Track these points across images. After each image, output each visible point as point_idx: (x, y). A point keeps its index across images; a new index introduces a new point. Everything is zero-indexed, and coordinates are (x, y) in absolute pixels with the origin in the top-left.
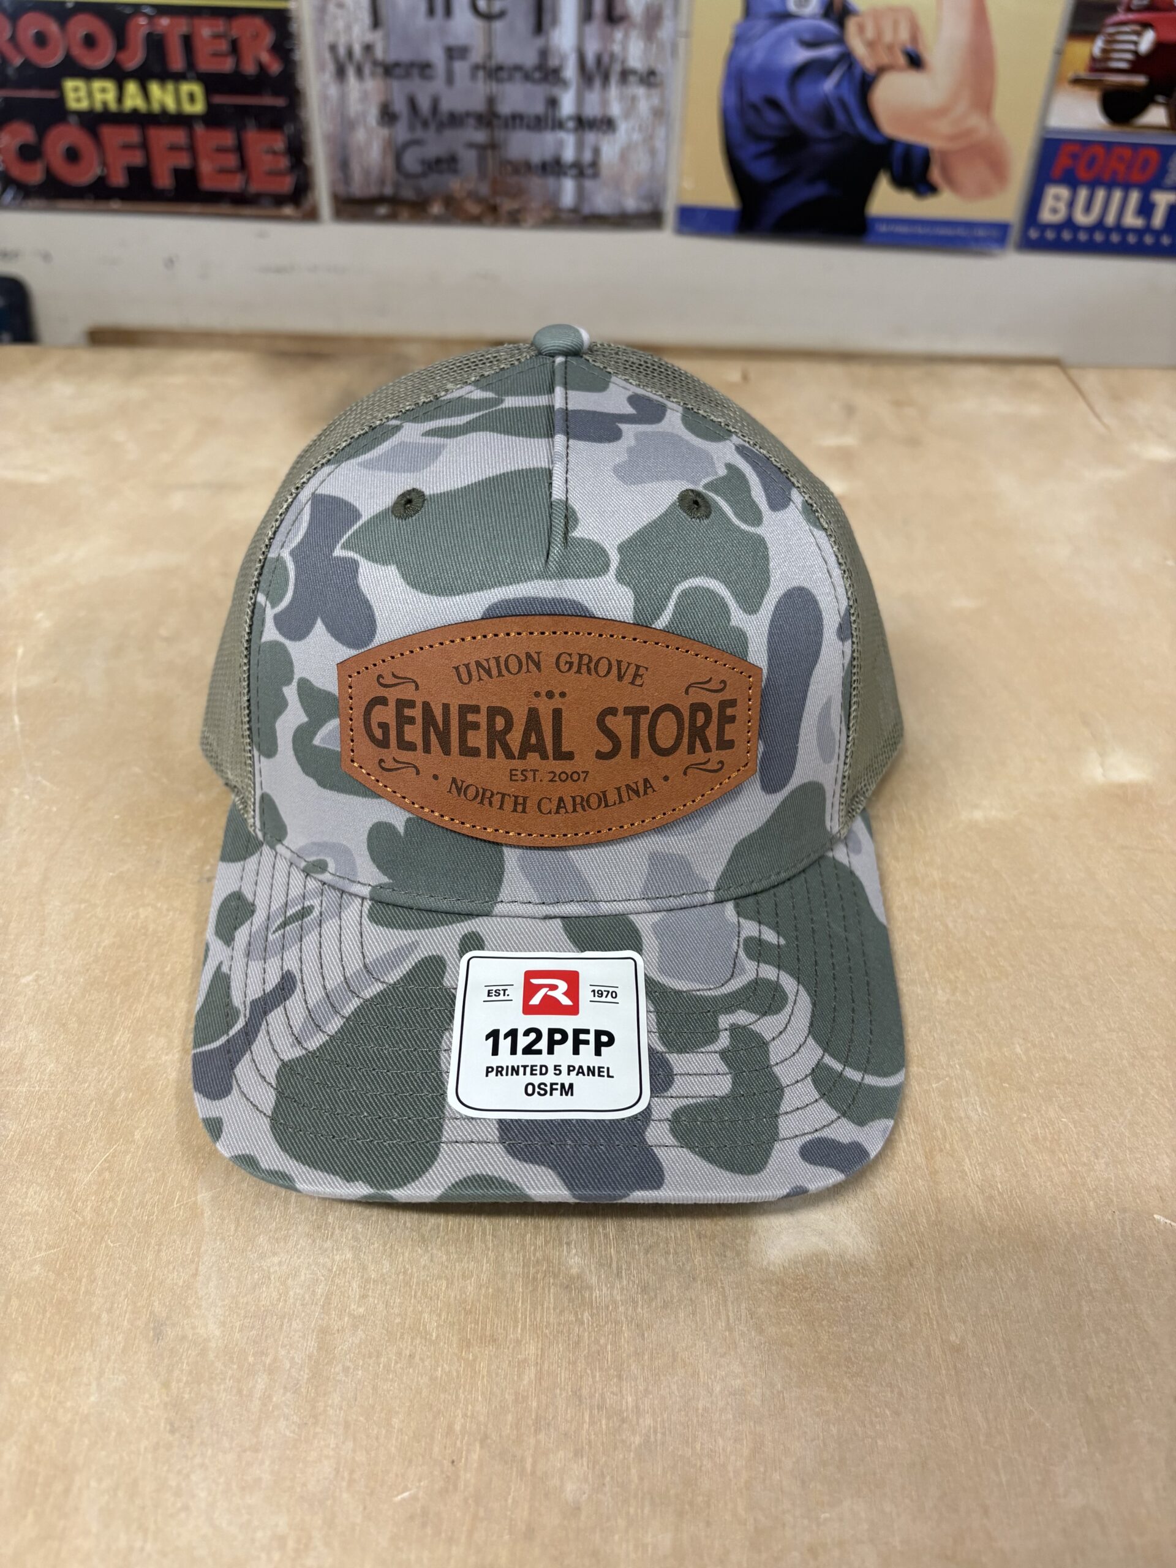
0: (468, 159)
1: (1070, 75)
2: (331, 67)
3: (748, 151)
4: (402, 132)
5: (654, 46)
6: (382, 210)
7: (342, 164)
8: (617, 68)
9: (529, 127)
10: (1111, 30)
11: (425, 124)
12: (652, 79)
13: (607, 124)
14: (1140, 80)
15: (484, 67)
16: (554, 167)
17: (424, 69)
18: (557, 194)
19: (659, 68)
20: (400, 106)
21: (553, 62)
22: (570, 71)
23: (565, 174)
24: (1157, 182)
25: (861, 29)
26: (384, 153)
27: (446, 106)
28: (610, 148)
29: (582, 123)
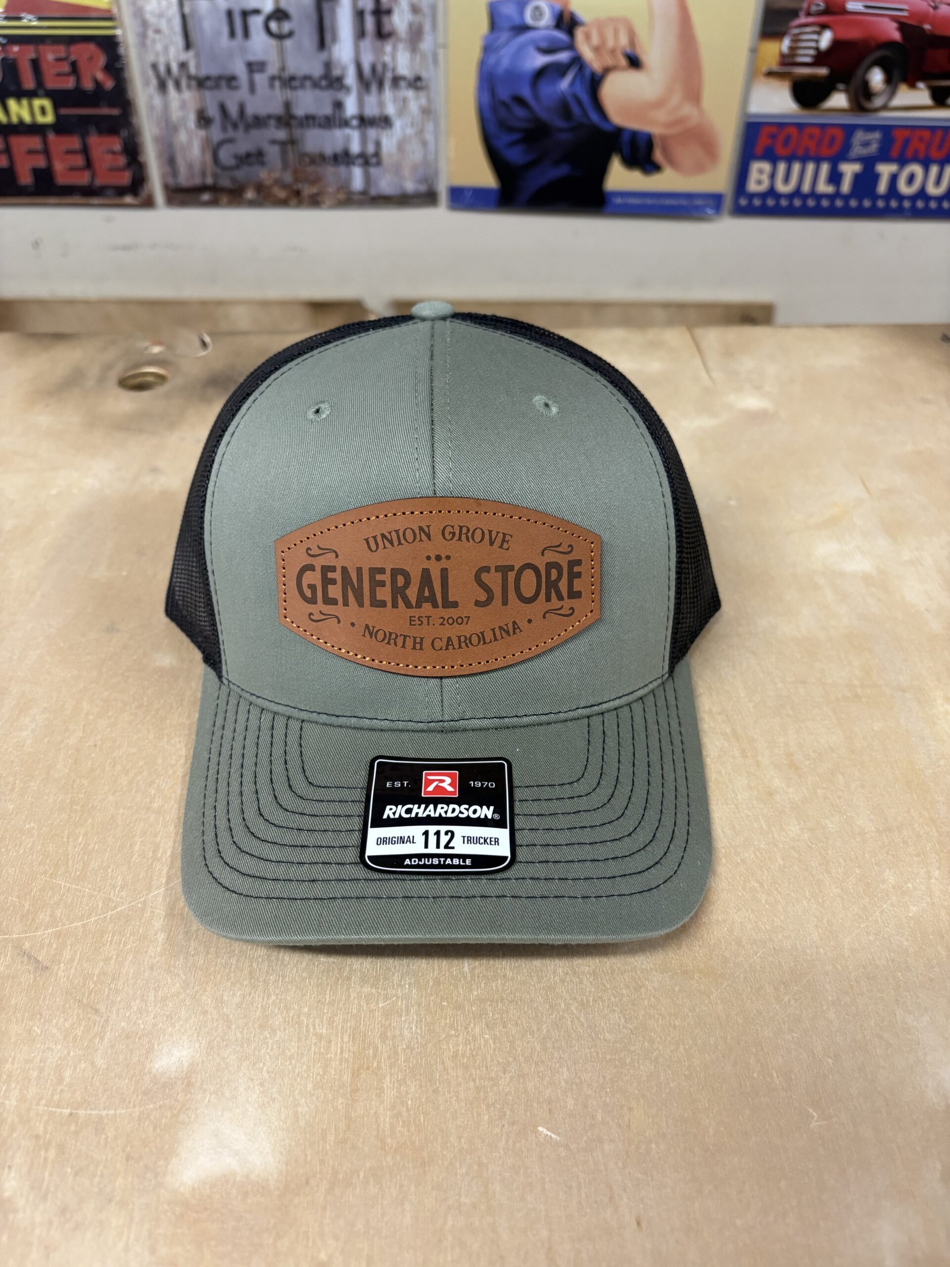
0: (273, 153)
1: (764, 69)
2: (154, 82)
3: (502, 140)
4: (216, 133)
5: (418, 57)
6: (206, 197)
7: (170, 161)
8: (389, 75)
9: (320, 126)
10: (796, 31)
11: (235, 126)
12: (419, 84)
13: (385, 122)
14: (823, 71)
15: (280, 78)
16: (344, 158)
17: (231, 80)
18: (348, 180)
19: (424, 74)
20: (213, 111)
21: (336, 72)
22: (351, 79)
23: (353, 163)
24: (843, 155)
25: (588, 37)
26: (203, 150)
27: (250, 111)
28: (389, 142)
29: (364, 122)
